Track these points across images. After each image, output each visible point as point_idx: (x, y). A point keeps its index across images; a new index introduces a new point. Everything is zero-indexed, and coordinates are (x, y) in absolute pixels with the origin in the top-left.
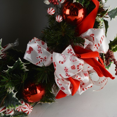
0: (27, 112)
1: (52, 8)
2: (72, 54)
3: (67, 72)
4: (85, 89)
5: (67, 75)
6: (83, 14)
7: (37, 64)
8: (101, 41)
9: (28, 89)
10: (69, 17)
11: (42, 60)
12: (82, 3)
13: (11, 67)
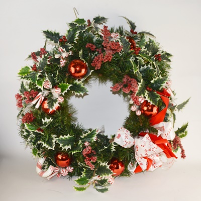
1: (135, 107)
2: (149, 140)
3: (146, 153)
4: (156, 167)
7: (124, 146)
8: (169, 132)
11: (127, 143)
13: (106, 148)
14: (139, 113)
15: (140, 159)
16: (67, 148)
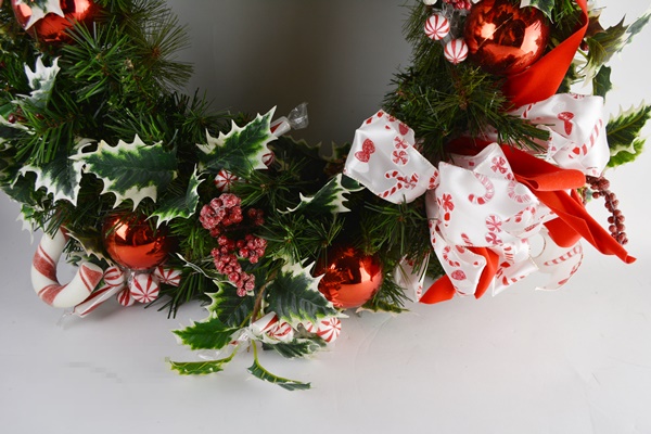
0: (325, 337)
1: (444, 20)
2: (506, 174)
3: (495, 232)
4: (509, 281)
5: (488, 240)
6: (537, 42)
7: (386, 194)
8: (592, 138)
9: (333, 266)
10: (490, 48)
11: (403, 183)
12: (547, 10)
13: (308, 200)
14: (457, 52)
15: (453, 255)
16: (136, 195)
